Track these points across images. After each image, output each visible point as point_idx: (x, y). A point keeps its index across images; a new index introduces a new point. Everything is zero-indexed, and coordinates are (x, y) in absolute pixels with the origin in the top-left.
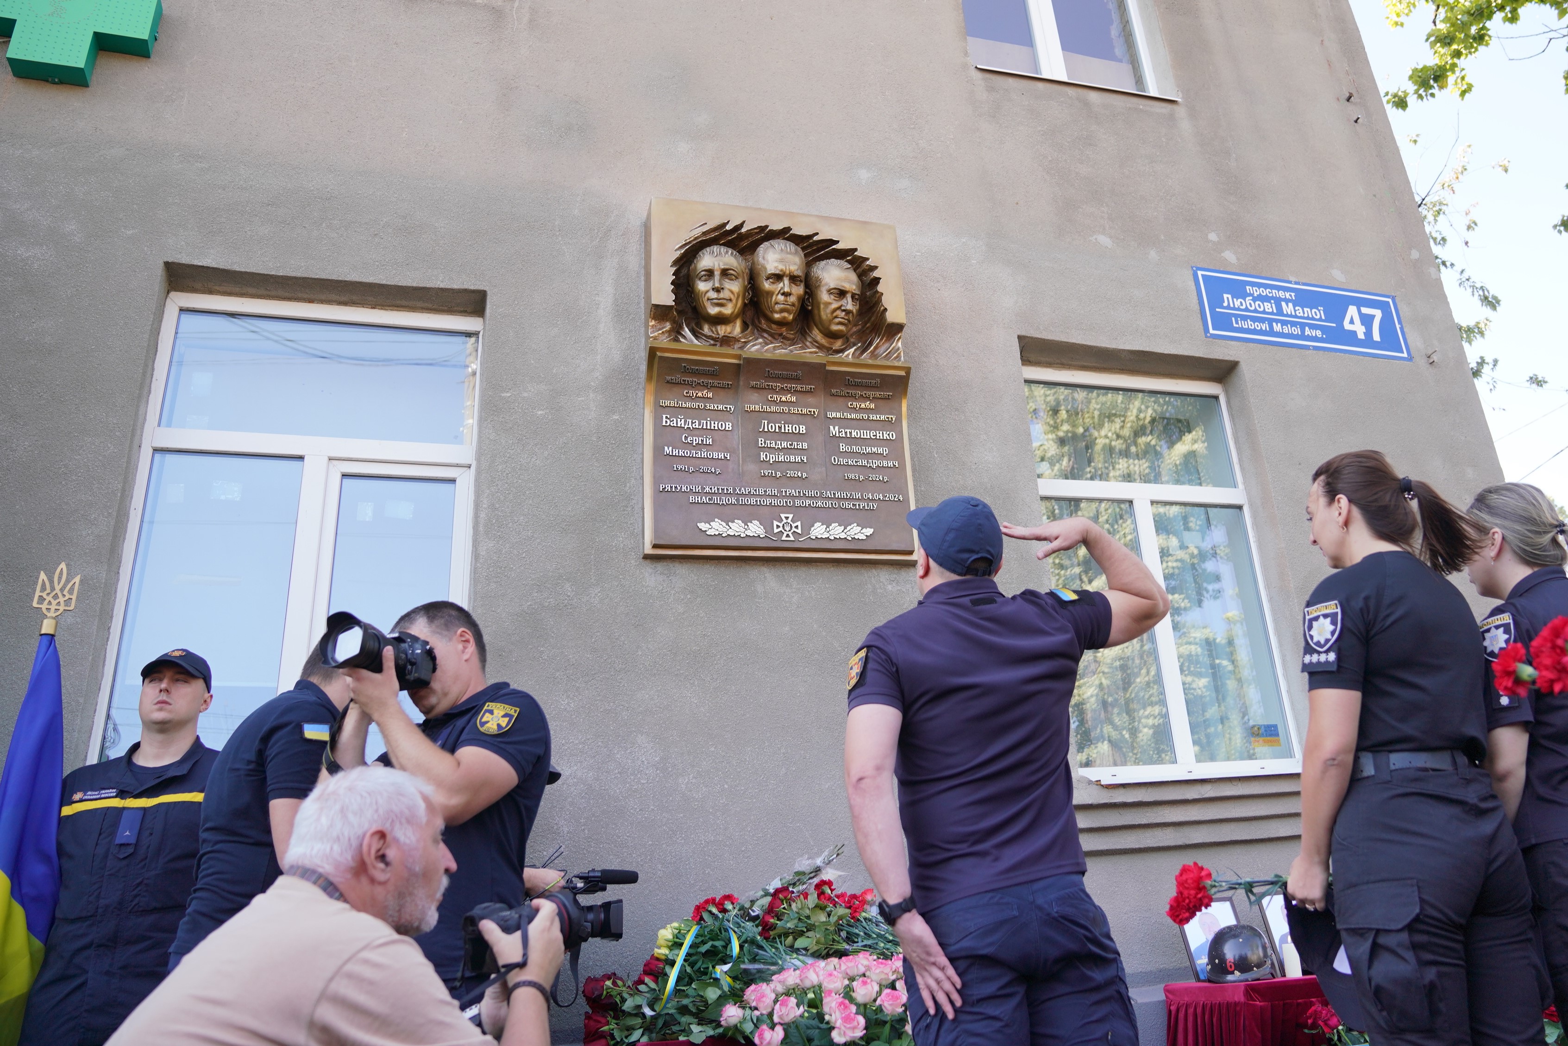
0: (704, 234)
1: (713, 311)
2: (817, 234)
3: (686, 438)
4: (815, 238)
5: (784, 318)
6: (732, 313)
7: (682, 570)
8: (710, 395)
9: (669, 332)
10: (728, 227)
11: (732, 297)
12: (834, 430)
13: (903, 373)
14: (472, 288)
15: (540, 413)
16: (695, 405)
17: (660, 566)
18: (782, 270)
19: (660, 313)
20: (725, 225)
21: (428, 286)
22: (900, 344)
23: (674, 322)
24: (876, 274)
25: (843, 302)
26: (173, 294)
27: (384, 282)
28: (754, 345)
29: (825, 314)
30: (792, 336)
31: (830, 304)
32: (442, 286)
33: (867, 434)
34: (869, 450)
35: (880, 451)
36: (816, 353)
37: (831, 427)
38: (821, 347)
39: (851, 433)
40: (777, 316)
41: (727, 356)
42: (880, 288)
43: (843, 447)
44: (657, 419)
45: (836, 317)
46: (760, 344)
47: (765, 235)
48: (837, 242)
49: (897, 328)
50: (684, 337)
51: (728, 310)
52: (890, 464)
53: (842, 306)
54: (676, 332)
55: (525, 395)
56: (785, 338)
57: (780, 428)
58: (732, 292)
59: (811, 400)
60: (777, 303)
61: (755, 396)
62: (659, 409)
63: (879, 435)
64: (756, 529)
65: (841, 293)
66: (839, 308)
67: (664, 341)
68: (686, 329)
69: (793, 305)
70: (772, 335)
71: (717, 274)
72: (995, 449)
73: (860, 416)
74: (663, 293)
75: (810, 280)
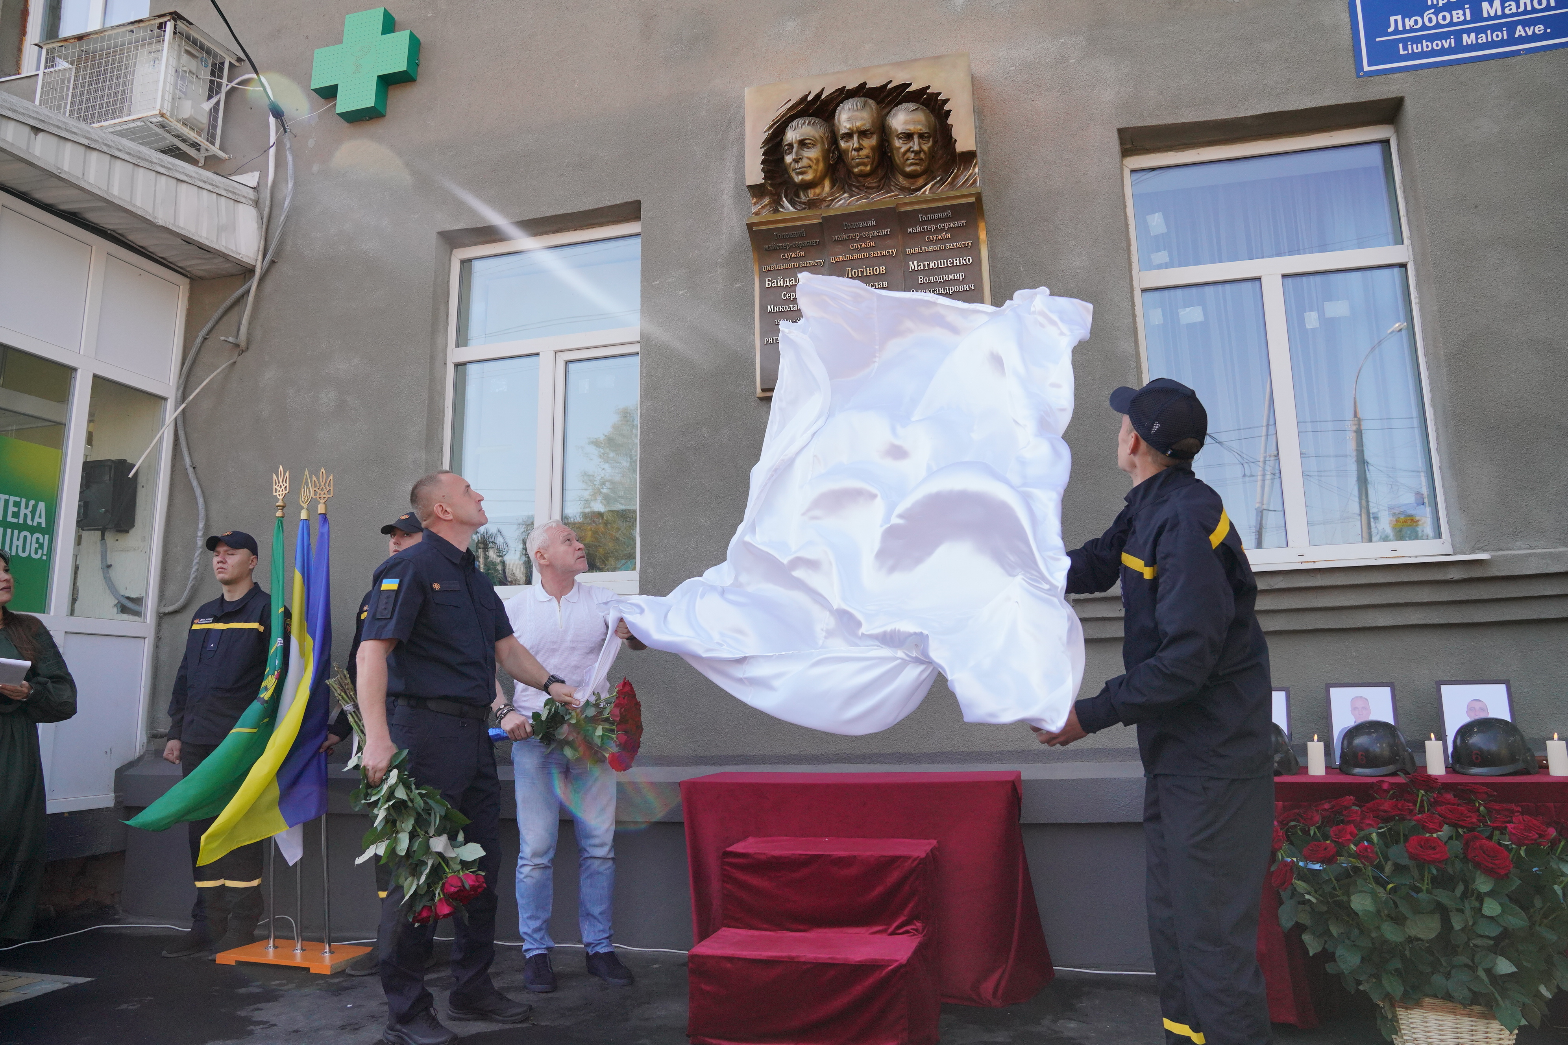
0: (789, 109)
1: (798, 179)
2: (891, 81)
3: (785, 295)
4: (889, 87)
5: (861, 171)
6: (814, 177)
8: (802, 254)
9: (770, 203)
10: (810, 99)
11: (811, 163)
12: (913, 265)
13: (973, 200)
14: (630, 200)
15: (681, 292)
16: (791, 265)
19: (757, 191)
20: (807, 96)
21: (599, 206)
22: (976, 170)
23: (771, 194)
24: (946, 107)
25: (911, 144)
26: (455, 251)
27: (570, 211)
28: (839, 201)
29: (898, 160)
30: (874, 185)
31: (900, 148)
32: (609, 204)
33: (943, 263)
34: (946, 278)
35: (957, 276)
37: (911, 263)
38: (902, 189)
39: (929, 265)
40: (856, 170)
42: (950, 121)
43: (921, 279)
44: (762, 282)
45: (908, 159)
46: (844, 198)
47: (843, 95)
48: (910, 84)
50: (783, 207)
51: (809, 177)
52: (967, 288)
53: (911, 147)
54: (776, 204)
55: (670, 280)
56: (867, 188)
57: (862, 272)
58: (809, 159)
59: (889, 242)
60: (853, 159)
61: (838, 248)
62: (763, 274)
63: (956, 262)
65: (908, 136)
66: (908, 150)
67: (767, 215)
68: (784, 199)
69: (868, 157)
71: (795, 146)
72: (1084, 253)
73: (937, 247)
74: (755, 174)
75: (882, 130)
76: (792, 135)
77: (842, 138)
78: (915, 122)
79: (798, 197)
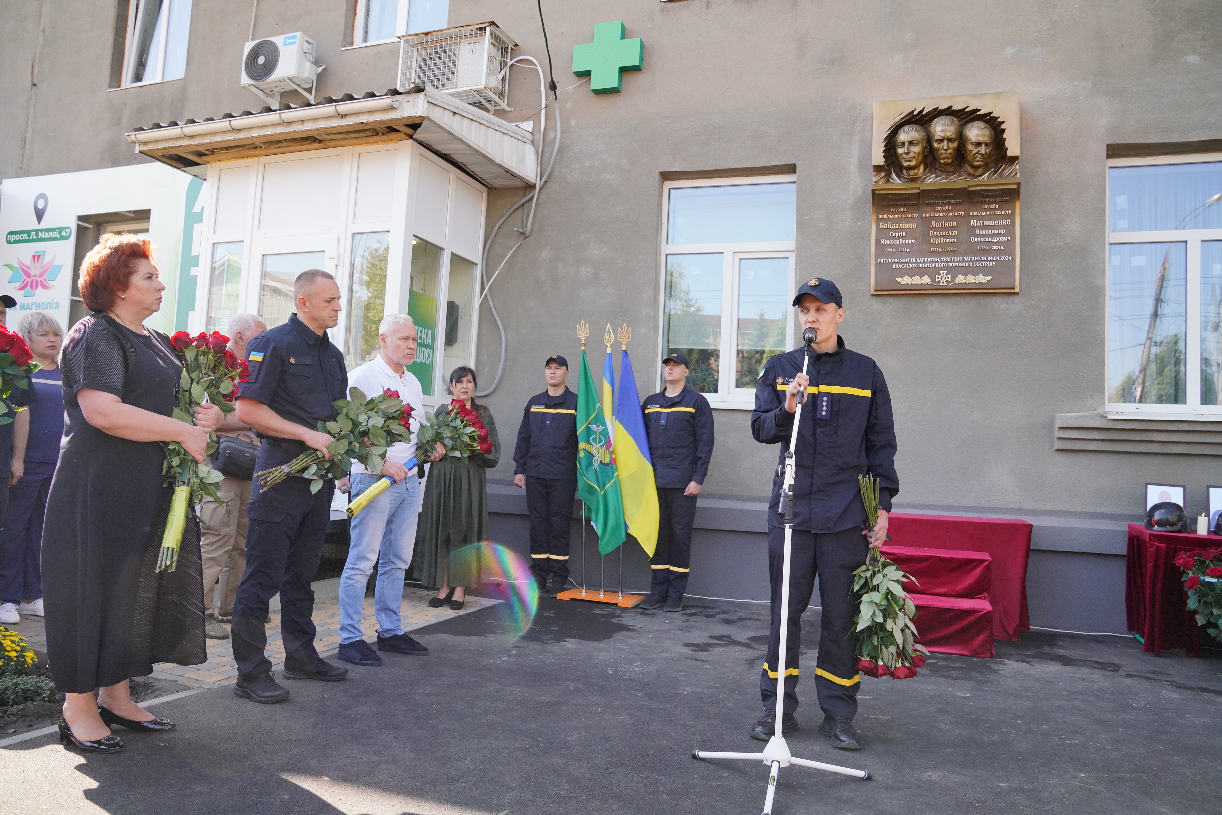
0: (902, 119)
1: (906, 164)
2: (968, 107)
3: (892, 234)
4: (966, 110)
5: (946, 162)
6: (916, 164)
7: (890, 300)
8: (905, 210)
9: (884, 177)
10: (915, 113)
11: (915, 155)
12: (973, 222)
13: (1015, 186)
14: (789, 163)
15: (822, 225)
16: (897, 216)
17: (879, 299)
18: (942, 137)
19: (878, 169)
20: (913, 112)
21: (769, 165)
22: (1017, 167)
23: (886, 171)
24: (1003, 127)
25: (980, 149)
26: (665, 183)
27: (749, 166)
28: (929, 179)
29: (970, 157)
30: (952, 170)
31: (972, 151)
32: (775, 164)
33: (992, 223)
34: (993, 232)
35: (1000, 231)
36: (966, 178)
37: (972, 221)
38: (969, 174)
39: (983, 223)
40: (942, 161)
41: (913, 189)
42: (1005, 136)
43: (978, 232)
44: (878, 226)
45: (976, 158)
46: (933, 177)
47: (937, 113)
48: (980, 110)
49: (1015, 159)
50: (892, 179)
51: (913, 163)
52: (1006, 239)
53: (979, 151)
54: (888, 176)
55: (815, 216)
56: (948, 172)
57: (942, 224)
58: (914, 152)
59: (960, 207)
60: (941, 154)
61: (928, 208)
62: (878, 221)
63: (1000, 223)
64: (926, 280)
65: (979, 144)
66: (978, 152)
67: (880, 185)
68: (893, 174)
69: (951, 154)
70: (940, 170)
71: (907, 144)
72: (1079, 222)
73: (989, 213)
74: (879, 159)
75: (961, 138)
76: (903, 136)
77: (936, 142)
78: (983, 135)
79: (902, 173)
